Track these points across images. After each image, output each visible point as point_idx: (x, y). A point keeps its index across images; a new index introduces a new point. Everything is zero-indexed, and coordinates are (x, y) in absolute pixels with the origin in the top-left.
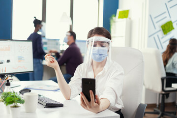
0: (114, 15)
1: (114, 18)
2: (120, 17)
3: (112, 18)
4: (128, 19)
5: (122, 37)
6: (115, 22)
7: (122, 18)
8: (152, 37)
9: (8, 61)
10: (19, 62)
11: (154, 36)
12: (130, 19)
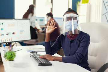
0: (79, 1)
1: (79, 3)
2: (83, 3)
3: (78, 3)
4: (88, 4)
5: (84, 15)
6: (79, 6)
7: (85, 3)
8: (104, 15)
9: (13, 33)
10: (21, 34)
11: (106, 14)
12: (89, 3)
